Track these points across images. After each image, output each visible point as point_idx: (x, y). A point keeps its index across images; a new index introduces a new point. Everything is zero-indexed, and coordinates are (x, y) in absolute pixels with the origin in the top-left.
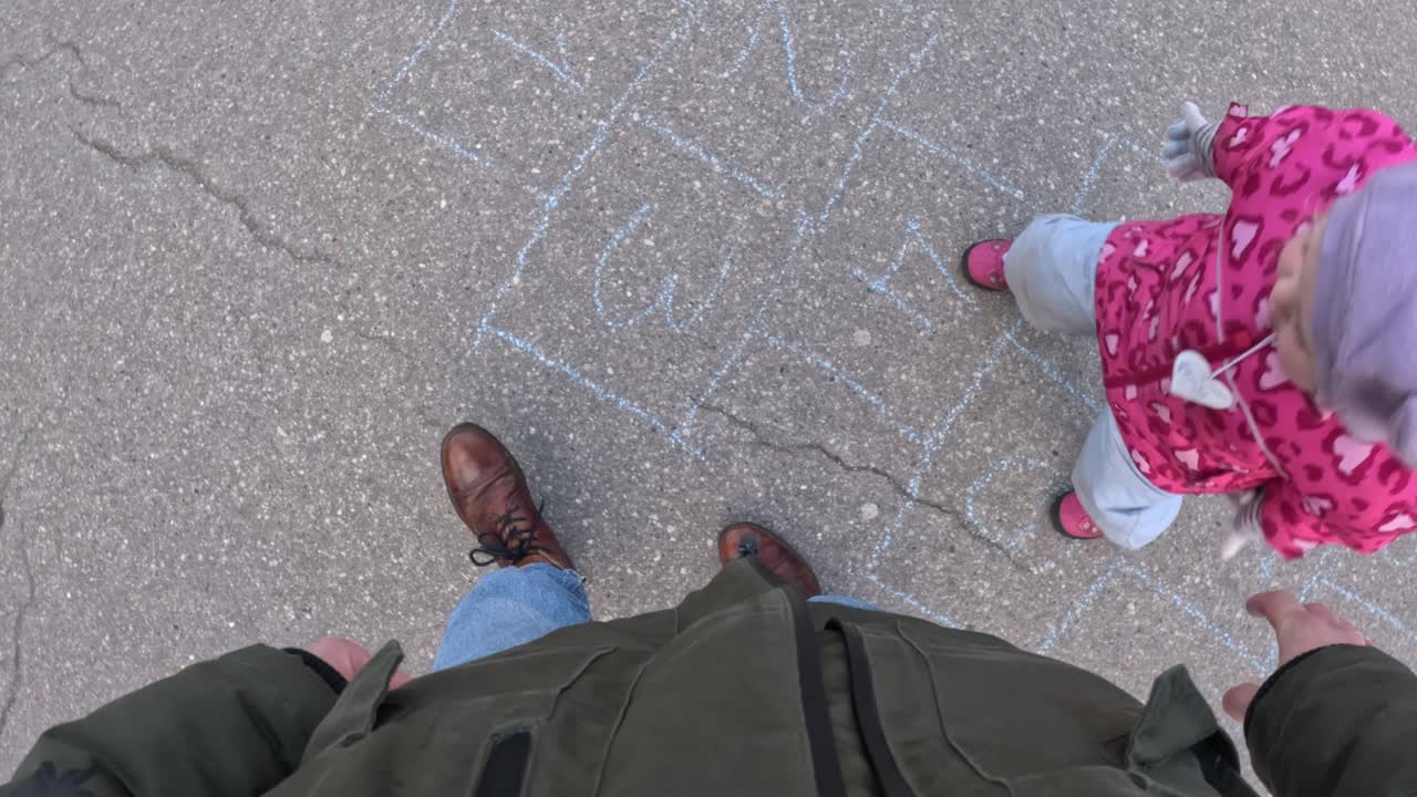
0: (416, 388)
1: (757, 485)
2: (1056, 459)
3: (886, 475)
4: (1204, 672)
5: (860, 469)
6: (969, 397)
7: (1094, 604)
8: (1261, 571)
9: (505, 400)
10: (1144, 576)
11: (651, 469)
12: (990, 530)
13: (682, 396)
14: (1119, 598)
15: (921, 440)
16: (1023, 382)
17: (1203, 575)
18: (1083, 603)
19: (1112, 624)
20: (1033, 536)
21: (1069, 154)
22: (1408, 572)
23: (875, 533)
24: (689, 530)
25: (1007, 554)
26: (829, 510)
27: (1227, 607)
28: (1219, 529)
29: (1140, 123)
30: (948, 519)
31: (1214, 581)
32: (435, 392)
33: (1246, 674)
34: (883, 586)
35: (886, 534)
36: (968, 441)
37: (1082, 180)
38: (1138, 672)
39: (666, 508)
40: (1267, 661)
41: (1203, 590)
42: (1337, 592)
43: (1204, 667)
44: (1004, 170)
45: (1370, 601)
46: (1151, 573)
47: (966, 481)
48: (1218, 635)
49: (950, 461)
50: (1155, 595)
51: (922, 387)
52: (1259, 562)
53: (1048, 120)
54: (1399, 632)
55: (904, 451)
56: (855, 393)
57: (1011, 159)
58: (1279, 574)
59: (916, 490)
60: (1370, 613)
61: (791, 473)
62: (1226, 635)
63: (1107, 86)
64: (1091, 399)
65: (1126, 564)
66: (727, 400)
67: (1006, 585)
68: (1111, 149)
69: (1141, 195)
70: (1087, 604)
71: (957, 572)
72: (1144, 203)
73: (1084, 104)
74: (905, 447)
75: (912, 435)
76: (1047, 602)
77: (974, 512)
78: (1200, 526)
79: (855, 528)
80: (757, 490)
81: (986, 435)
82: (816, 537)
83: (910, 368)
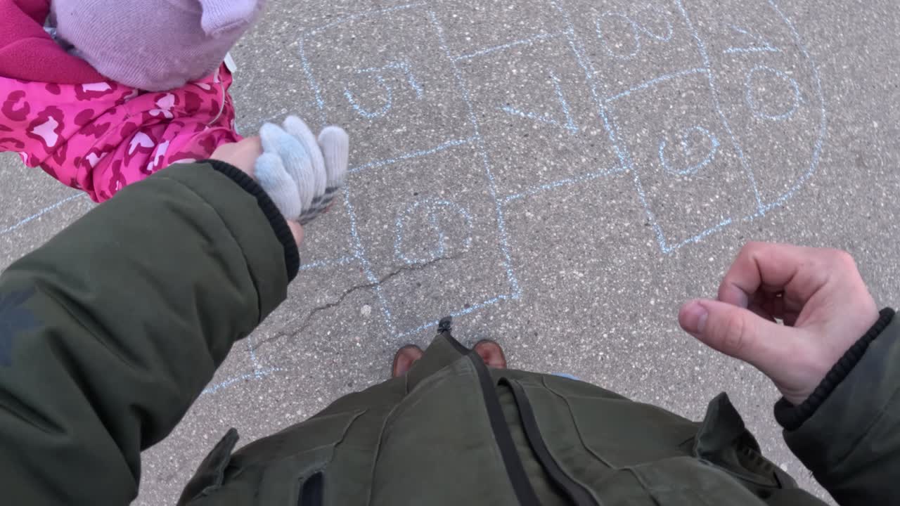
0: (148, 472)
1: (310, 355)
2: (419, 196)
3: (355, 288)
4: (598, 201)
5: (342, 298)
6: (352, 216)
7: (510, 232)
8: (571, 131)
9: (183, 437)
10: (518, 195)
11: (264, 397)
12: (425, 257)
13: (242, 354)
14: (518, 217)
15: (353, 257)
16: (368, 183)
17: (545, 164)
18: (504, 237)
19: (529, 231)
20: (447, 238)
21: (288, 69)
22: (644, 52)
23: (379, 316)
24: (306, 404)
25: (444, 258)
26: (349, 330)
27: (574, 164)
28: (529, 138)
29: (306, 20)
30: (402, 274)
31: (554, 160)
32: (156, 465)
33: (619, 179)
34: (408, 333)
35: (383, 311)
36: (373, 233)
37: (304, 74)
38: (566, 236)
39: (287, 406)
40: (622, 163)
41: (553, 170)
42: (619, 98)
43: (595, 199)
44: (267, 109)
45: (641, 84)
46: (520, 191)
47: (391, 251)
48: (584, 178)
49: (375, 251)
50: (534, 197)
51: (330, 236)
52: (565, 129)
53: (265, 67)
54: (671, 80)
55: (351, 269)
56: (305, 271)
57: (266, 101)
58: (581, 123)
59: (375, 279)
60: (647, 89)
61: (317, 333)
62: (588, 174)
63: (276, 23)
64: (406, 154)
65: (503, 201)
66: (260, 335)
67: (460, 272)
68: (304, 46)
69: (336, 48)
70: (507, 236)
71: (432, 291)
72: (341, 50)
73: (273, 42)
74: (349, 268)
75: (347, 259)
76: (487, 256)
77: (409, 258)
78: (518, 147)
79: (369, 324)
80: (313, 357)
81: (378, 222)
82: (358, 347)
83: (315, 234)
